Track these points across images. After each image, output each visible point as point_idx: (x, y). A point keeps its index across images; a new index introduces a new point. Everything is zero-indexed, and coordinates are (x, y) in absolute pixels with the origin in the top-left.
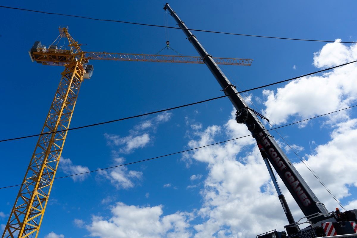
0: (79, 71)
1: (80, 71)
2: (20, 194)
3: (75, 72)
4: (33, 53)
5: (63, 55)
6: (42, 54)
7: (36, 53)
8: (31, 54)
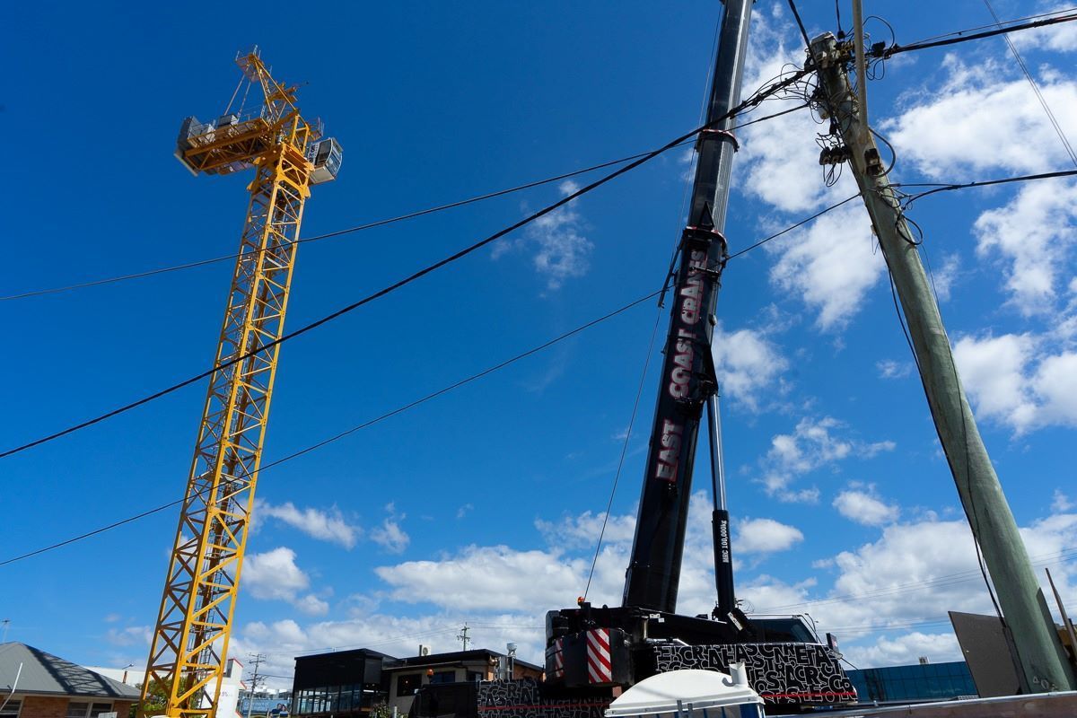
0: (293, 171)
1: (296, 169)
2: (184, 516)
3: (281, 174)
4: (186, 152)
5: (250, 137)
6: (205, 150)
7: (190, 153)
8: (183, 158)
